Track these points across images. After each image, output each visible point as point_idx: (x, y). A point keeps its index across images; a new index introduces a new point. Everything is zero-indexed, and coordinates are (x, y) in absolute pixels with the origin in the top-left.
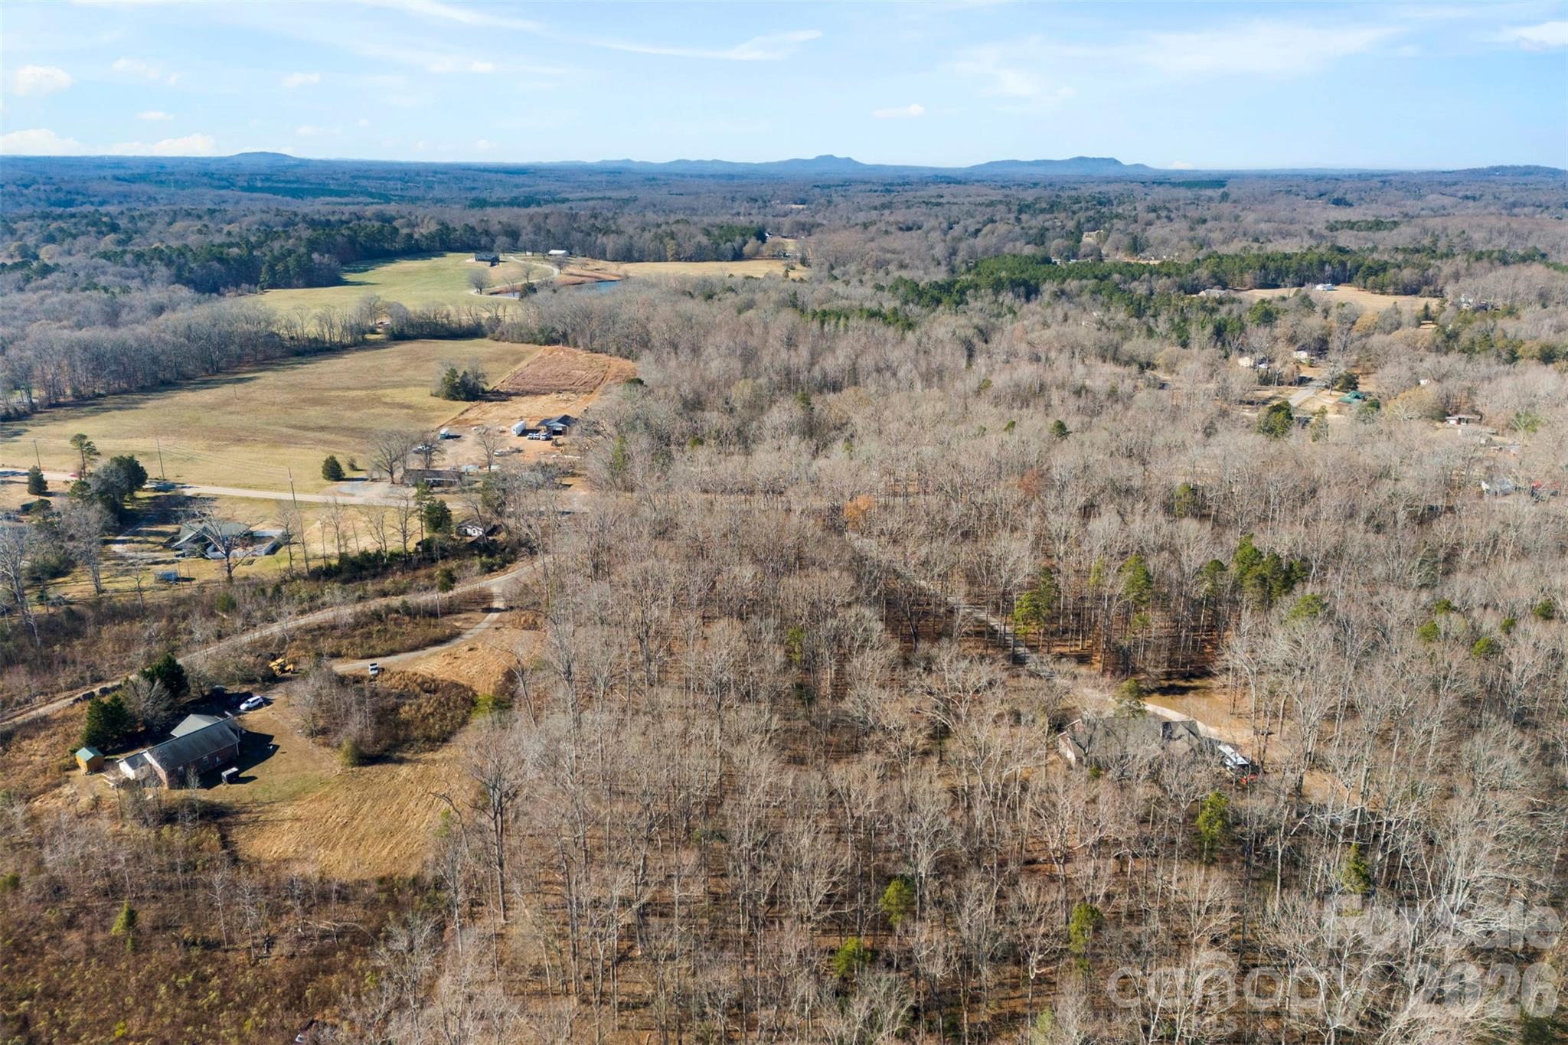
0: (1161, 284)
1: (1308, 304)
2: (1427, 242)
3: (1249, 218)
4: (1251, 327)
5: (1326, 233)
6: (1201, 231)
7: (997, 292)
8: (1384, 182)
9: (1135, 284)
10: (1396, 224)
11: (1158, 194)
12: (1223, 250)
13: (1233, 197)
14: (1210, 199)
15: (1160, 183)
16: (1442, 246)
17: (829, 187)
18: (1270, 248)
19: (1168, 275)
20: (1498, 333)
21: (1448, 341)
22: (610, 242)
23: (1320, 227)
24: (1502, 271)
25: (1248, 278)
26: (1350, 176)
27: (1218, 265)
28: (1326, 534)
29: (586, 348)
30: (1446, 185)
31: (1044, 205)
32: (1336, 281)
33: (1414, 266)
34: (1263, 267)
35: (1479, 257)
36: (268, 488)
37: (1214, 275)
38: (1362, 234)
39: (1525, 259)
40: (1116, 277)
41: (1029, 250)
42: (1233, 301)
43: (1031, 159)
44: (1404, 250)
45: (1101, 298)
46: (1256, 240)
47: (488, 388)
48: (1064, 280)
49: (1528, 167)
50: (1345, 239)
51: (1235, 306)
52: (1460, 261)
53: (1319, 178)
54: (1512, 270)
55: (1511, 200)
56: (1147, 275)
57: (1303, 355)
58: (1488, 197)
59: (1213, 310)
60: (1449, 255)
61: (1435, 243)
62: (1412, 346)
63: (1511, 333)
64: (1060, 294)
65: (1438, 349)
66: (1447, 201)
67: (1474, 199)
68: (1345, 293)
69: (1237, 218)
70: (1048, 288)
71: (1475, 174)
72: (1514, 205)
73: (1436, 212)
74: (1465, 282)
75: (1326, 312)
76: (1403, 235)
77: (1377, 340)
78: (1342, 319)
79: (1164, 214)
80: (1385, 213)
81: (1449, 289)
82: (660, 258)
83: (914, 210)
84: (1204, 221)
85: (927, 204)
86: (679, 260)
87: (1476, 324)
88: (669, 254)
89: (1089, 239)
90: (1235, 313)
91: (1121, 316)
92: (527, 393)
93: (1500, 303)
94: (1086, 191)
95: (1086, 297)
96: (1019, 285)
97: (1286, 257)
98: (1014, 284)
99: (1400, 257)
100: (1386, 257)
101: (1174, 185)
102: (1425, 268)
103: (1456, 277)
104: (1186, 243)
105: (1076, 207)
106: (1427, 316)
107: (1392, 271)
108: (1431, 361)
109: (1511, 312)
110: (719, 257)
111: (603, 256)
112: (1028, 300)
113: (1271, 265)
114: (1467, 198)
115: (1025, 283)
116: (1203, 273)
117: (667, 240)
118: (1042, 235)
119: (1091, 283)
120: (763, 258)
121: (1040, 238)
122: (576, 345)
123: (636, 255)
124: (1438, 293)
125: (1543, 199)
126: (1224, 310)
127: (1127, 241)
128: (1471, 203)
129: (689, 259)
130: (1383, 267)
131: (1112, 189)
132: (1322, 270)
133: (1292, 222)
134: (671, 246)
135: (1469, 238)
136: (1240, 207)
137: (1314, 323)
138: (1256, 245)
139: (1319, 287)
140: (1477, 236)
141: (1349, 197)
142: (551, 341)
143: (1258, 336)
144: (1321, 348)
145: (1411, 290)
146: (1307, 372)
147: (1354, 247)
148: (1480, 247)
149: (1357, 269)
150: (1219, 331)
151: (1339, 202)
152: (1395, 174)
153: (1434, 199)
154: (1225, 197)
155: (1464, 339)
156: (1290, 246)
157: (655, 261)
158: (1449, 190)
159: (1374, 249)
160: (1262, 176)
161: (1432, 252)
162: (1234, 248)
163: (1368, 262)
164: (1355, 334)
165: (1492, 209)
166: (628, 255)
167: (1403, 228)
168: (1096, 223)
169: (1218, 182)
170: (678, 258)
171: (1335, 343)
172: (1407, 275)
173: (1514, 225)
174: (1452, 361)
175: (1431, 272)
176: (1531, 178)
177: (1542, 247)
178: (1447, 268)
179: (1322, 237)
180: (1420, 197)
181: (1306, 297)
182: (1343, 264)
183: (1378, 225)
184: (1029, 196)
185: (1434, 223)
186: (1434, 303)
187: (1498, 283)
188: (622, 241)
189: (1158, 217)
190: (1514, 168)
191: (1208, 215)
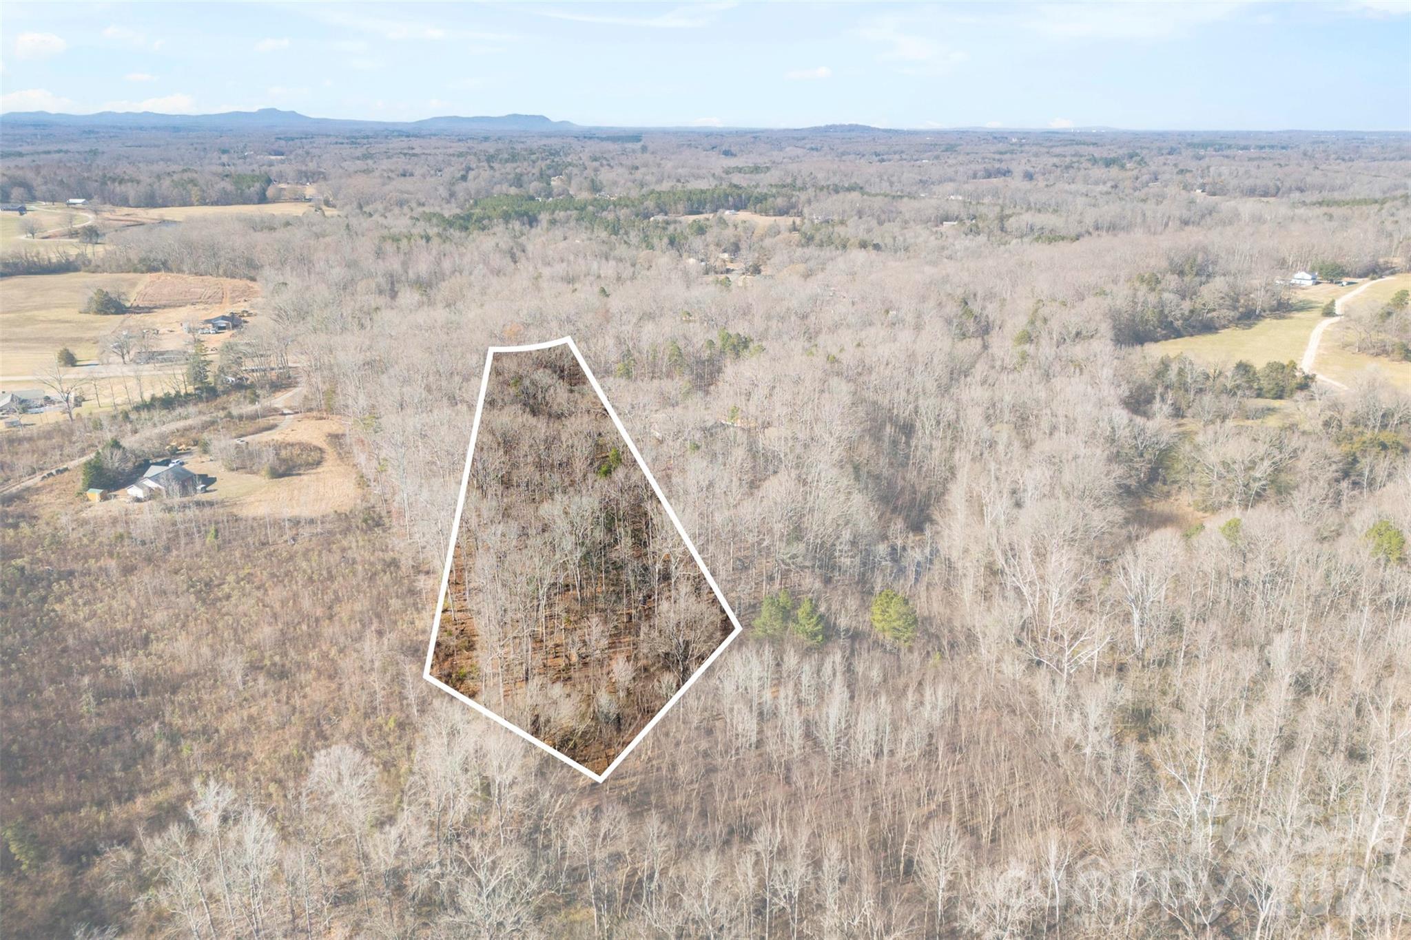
0: (623, 213)
1: (723, 222)
2: (789, 180)
3: (668, 165)
4: (691, 238)
5: (724, 175)
6: (638, 175)
7: (507, 222)
8: (755, 138)
9: (605, 213)
10: (768, 168)
11: (593, 147)
12: (658, 188)
13: (650, 148)
14: (634, 151)
15: (590, 138)
16: (799, 183)
17: (293, 139)
18: (690, 186)
19: (627, 206)
20: (835, 235)
21: (809, 240)
22: (131, 191)
23: (718, 172)
24: (835, 197)
25: (680, 207)
26: (730, 133)
27: (659, 198)
28: (759, 324)
29: (190, 273)
30: (798, 139)
31: (506, 156)
32: (737, 209)
33: (783, 196)
34: (689, 199)
35: (822, 189)
36: (20, 374)
37: (658, 206)
38: (747, 176)
39: (850, 189)
40: (590, 208)
41: (513, 191)
42: (675, 222)
43: (471, 115)
44: (776, 186)
45: (584, 224)
46: (679, 181)
47: (128, 305)
48: (553, 212)
49: (851, 125)
50: (737, 179)
51: (677, 226)
52: (811, 192)
53: (709, 134)
54: (841, 196)
55: (840, 150)
56: (612, 207)
57: (726, 256)
58: (826, 148)
59: (665, 229)
60: (803, 188)
61: (795, 180)
62: (789, 243)
63: (842, 234)
64: (553, 222)
65: (803, 246)
66: (800, 152)
67: (817, 150)
68: (743, 215)
69: (659, 165)
70: (544, 217)
71: (816, 130)
72: (843, 154)
73: (793, 159)
74: (814, 205)
75: (736, 227)
76: (773, 176)
77: (768, 242)
78: (745, 229)
79: (605, 162)
80: (762, 161)
81: (806, 211)
82: (185, 203)
83: (395, 159)
84: (637, 168)
85: (405, 154)
86: (206, 204)
87: (823, 230)
88: (194, 199)
89: (555, 182)
90: (679, 230)
91: (604, 235)
92: (165, 307)
93: (836, 218)
94: (535, 144)
95: (572, 223)
96: (522, 215)
97: (702, 192)
98: (520, 215)
99: (774, 190)
100: (765, 191)
101: (602, 139)
102: (790, 197)
103: (809, 202)
104: (630, 184)
105: (533, 157)
106: (794, 228)
107: (771, 199)
108: (799, 251)
109: (842, 223)
110: (246, 201)
111: (125, 202)
112: (531, 226)
113: (694, 198)
114: (812, 149)
115: (526, 214)
116: (650, 204)
117: (190, 186)
118: (519, 179)
119: (575, 213)
120: (286, 201)
121: (518, 181)
122: (180, 271)
123: (160, 201)
124: (800, 214)
125: (861, 149)
126: (671, 228)
127: (586, 184)
128: (815, 153)
129: (216, 203)
130: (764, 198)
131: (555, 143)
132: (727, 201)
133: (699, 167)
134: (195, 192)
135: (815, 178)
136: (658, 158)
137: (729, 233)
138: (680, 185)
139: (727, 212)
140: (820, 176)
141: (734, 149)
142: (152, 269)
143: (697, 242)
144: (735, 249)
145: (782, 212)
146: (730, 266)
147: (744, 185)
148: (823, 183)
149: (749, 200)
150: (672, 242)
151: (727, 153)
152: (763, 131)
153: (790, 150)
154: (644, 149)
155: (818, 238)
156: (702, 185)
157: (180, 205)
158: (800, 143)
159: (757, 186)
160: (665, 133)
161: (793, 186)
162: (665, 186)
163: (755, 194)
164: (755, 238)
165: (829, 157)
166: (151, 201)
167: (773, 171)
168: (557, 170)
169: (635, 137)
170: (203, 202)
171: (743, 245)
172: (780, 202)
173: (842, 168)
174: (811, 251)
175: (794, 200)
176: (853, 134)
177: (860, 182)
178: (803, 197)
179: (721, 178)
180: (781, 149)
181: (721, 218)
182: (740, 196)
183: (756, 169)
184: (491, 148)
185: (793, 167)
186: (798, 220)
187: (833, 204)
188: (142, 189)
189: (602, 165)
190: (842, 126)
191: (637, 163)
